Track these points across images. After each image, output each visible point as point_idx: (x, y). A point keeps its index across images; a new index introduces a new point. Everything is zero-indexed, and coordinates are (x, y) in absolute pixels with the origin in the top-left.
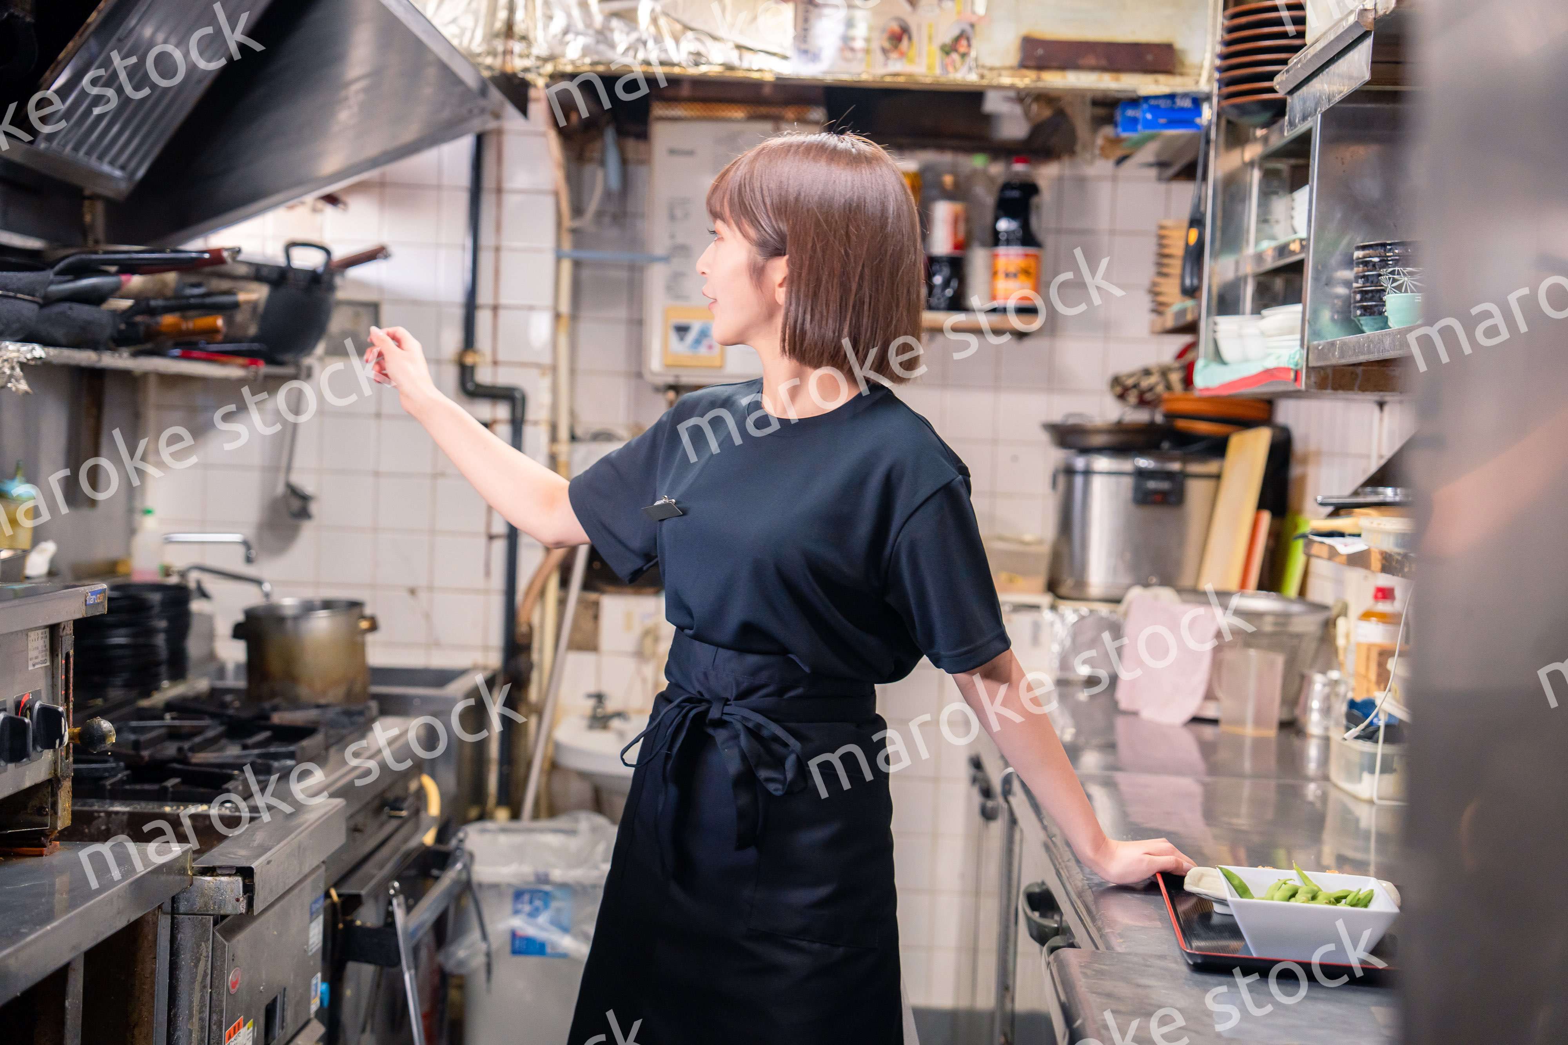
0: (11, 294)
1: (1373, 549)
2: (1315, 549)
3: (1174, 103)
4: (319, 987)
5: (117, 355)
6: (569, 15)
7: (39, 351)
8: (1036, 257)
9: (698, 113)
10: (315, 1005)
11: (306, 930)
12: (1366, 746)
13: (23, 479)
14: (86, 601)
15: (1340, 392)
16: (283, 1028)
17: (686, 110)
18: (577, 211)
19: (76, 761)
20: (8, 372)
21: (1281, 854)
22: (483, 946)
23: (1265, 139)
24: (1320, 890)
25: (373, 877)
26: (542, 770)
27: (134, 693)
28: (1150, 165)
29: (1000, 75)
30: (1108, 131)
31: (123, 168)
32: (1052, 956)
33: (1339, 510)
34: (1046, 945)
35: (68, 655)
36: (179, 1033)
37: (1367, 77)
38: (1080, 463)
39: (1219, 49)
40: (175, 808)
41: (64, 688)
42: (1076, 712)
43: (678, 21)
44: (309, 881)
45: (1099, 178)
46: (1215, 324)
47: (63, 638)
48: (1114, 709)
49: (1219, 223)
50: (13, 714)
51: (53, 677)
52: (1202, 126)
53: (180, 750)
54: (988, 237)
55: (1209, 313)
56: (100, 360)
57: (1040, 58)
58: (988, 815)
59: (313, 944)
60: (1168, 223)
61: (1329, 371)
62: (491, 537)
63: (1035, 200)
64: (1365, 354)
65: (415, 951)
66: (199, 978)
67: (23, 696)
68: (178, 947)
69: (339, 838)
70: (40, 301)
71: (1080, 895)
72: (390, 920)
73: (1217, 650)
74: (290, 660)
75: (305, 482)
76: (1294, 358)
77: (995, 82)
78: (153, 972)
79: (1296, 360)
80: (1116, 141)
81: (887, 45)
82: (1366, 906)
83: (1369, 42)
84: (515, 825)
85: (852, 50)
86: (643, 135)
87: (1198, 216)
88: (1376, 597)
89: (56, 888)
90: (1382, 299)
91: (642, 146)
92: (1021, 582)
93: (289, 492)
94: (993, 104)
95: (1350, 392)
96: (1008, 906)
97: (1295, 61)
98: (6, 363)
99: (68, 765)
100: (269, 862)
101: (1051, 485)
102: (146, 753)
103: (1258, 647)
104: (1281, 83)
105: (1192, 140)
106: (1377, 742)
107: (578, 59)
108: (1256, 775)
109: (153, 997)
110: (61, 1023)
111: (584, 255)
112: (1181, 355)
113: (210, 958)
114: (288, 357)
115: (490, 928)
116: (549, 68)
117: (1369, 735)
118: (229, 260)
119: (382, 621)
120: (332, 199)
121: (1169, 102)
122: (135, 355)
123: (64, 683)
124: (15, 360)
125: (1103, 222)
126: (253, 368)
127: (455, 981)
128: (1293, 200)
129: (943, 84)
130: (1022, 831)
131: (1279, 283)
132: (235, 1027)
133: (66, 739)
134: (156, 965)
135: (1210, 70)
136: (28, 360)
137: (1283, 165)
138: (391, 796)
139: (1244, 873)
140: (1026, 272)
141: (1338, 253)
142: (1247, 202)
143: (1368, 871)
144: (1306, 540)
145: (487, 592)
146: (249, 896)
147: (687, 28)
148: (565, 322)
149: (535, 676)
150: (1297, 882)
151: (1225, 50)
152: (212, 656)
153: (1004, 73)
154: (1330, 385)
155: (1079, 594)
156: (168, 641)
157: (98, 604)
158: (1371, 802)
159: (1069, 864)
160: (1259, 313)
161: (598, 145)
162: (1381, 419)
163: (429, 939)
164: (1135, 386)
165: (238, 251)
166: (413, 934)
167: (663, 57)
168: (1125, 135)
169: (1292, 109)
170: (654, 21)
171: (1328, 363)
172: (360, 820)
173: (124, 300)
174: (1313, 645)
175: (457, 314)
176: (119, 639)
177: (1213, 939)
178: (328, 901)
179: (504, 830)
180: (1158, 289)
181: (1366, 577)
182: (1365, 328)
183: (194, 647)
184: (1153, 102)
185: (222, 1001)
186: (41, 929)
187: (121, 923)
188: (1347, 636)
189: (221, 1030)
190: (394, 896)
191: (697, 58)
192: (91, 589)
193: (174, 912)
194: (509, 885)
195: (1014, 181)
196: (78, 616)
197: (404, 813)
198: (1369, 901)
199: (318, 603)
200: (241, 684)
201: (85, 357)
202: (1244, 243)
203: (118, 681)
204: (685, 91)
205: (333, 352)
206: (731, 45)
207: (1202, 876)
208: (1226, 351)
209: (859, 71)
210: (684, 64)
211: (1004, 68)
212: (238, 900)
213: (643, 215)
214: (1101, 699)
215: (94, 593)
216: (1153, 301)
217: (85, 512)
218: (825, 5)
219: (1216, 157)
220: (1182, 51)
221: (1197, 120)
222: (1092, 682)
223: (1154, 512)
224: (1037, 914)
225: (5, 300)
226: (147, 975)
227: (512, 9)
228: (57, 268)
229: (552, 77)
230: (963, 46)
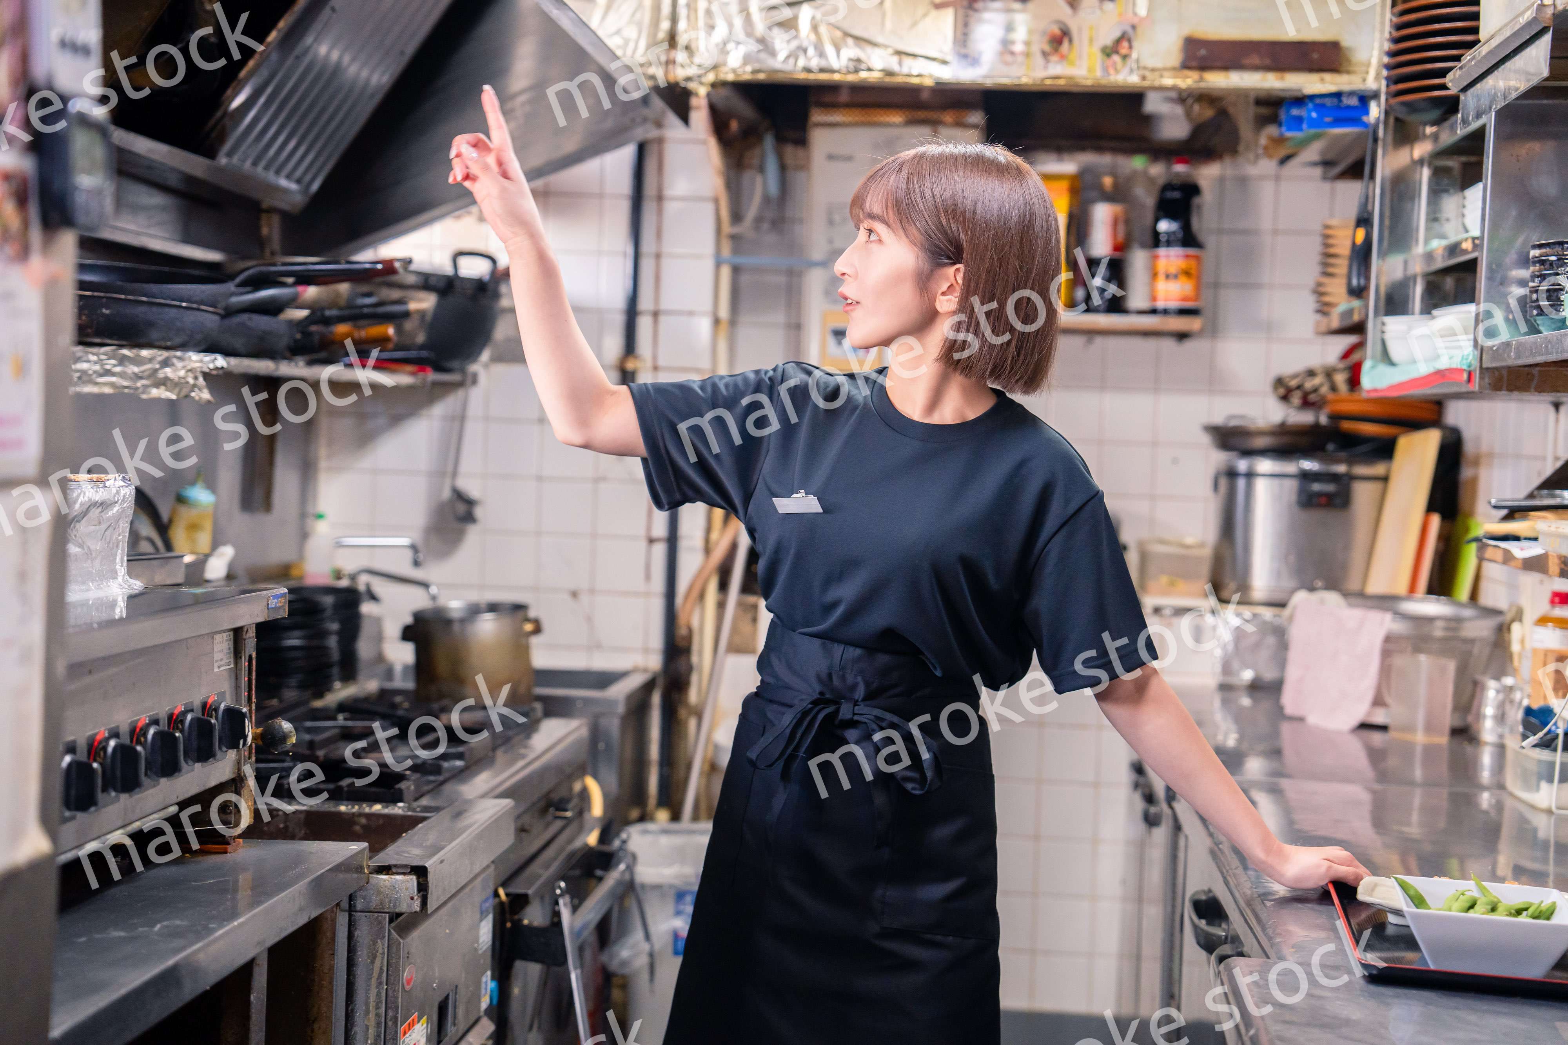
0: (195, 306)
1: (1550, 553)
2: (1489, 553)
3: (1340, 101)
4: (488, 984)
5: (293, 364)
6: (730, 24)
7: (220, 361)
8: (1197, 258)
9: (856, 119)
10: (485, 1003)
11: (476, 927)
12: (1544, 755)
13: (204, 486)
14: (268, 604)
15: (1516, 393)
16: (454, 1024)
17: (844, 115)
18: (736, 217)
19: (257, 761)
20: (192, 381)
21: (1454, 864)
22: (646, 947)
23: (1435, 137)
24: (1500, 902)
25: (540, 876)
26: (701, 773)
27: (308, 693)
28: (1315, 164)
29: (1162, 76)
30: (1272, 130)
31: (298, 181)
32: (1222, 965)
33: (1513, 513)
34: (1214, 954)
35: (250, 657)
36: (356, 1028)
37: (1546, 73)
38: (1242, 465)
39: (1387, 46)
40: (350, 807)
41: (247, 689)
42: (1240, 718)
43: (838, 28)
44: (479, 880)
45: (1262, 178)
46: (1383, 324)
47: (246, 641)
48: (1279, 714)
49: (1387, 222)
50: (200, 716)
51: (237, 679)
52: (1370, 124)
54: (1148, 238)
55: (1376, 314)
56: (277, 369)
57: (1203, 58)
58: (1151, 821)
59: (483, 942)
60: (1333, 222)
61: (1505, 373)
62: (651, 541)
63: (1196, 201)
64: (1542, 355)
65: (581, 949)
66: (376, 974)
67: (209, 697)
68: (355, 944)
69: (507, 839)
70: (221, 312)
71: (1249, 904)
72: (556, 920)
73: (1386, 653)
74: (457, 661)
75: (471, 487)
76: (1467, 359)
77: (1157, 83)
78: (331, 968)
79: (1469, 361)
80: (1280, 141)
81: (1047, 48)
82: (1548, 918)
83: (1547, 38)
84: (675, 826)
85: (1012, 53)
86: (802, 141)
87: (1366, 215)
88: (1552, 602)
89: (240, 884)
90: (1559, 298)
91: (800, 152)
92: (1182, 585)
93: (455, 496)
94: (1153, 105)
95: (1525, 393)
96: (1173, 913)
97: (1469, 58)
98: (190, 374)
99: (251, 765)
100: (442, 862)
101: (1212, 488)
102: (320, 753)
103: (1428, 652)
104: (1453, 81)
105: (1358, 139)
106: (1555, 750)
107: (740, 67)
108: (1429, 784)
109: (332, 993)
110: (246, 1017)
111: (741, 260)
112: (1346, 355)
113: (386, 956)
114: (455, 364)
115: (652, 929)
116: (711, 77)
117: (1548, 744)
118: (401, 270)
119: (546, 625)
121: (1335, 100)
122: (311, 363)
123: (247, 684)
124: (199, 370)
125: (1266, 223)
126: (421, 375)
127: (615, 981)
128: (1464, 198)
129: (1104, 86)
130: (1186, 837)
131: (1449, 282)
132: (409, 1024)
133: (249, 740)
134: (334, 961)
135: (1379, 67)
136: (211, 370)
137: (1454, 163)
138: (555, 796)
139: (1420, 883)
140: (1187, 273)
141: (1513, 251)
142: (1417, 200)
143: (1547, 882)
144: (1480, 544)
145: (647, 594)
146: (423, 895)
147: (847, 34)
148: (724, 327)
149: (694, 678)
150: (1475, 894)
151: (1394, 47)
152: (380, 658)
153: (1166, 74)
154: (1505, 386)
155: (1242, 597)
156: (340, 642)
157: (280, 607)
158: (1549, 812)
159: (1237, 871)
160: (1429, 313)
161: (757, 151)
162: (1557, 420)
163: (593, 939)
164: (1299, 387)
165: (408, 262)
166: (578, 934)
167: (823, 64)
168: (1289, 134)
169: (1465, 105)
170: (815, 28)
171: (1504, 364)
172: (526, 819)
173: (298, 310)
174: (1487, 651)
175: (619, 320)
176: (293, 641)
177: (1389, 950)
178: (497, 900)
179: (665, 832)
180: (1322, 289)
181: (1541, 582)
182: (1541, 328)
183: (364, 649)
184: (1318, 101)
185: (397, 998)
186: (228, 924)
187: (302, 920)
188: (1522, 642)
189: (397, 1025)
190: (561, 895)
191: (857, 64)
192: (273, 593)
193: (351, 909)
194: (671, 886)
195: (1175, 182)
196: (260, 619)
197: (569, 814)
198: (1552, 913)
199: (483, 606)
200: (410, 685)
201: (263, 366)
202: (1414, 243)
203: (293, 681)
204: (844, 97)
205: (497, 359)
206: (890, 51)
207: (1376, 885)
208: (1396, 351)
209: (1019, 74)
210: (844, 70)
211: (1165, 69)
212: (412, 898)
213: (801, 221)
214: (1266, 705)
215: (275, 597)
216: (1318, 302)
217: (261, 518)
218: (986, 9)
219: (1384, 155)
220: (1349, 49)
221: (1365, 118)
222: (1255, 687)
223: (1317, 515)
224: (1203, 922)
225: (189, 312)
226: (326, 971)
227: (674, 19)
228: (238, 280)
229: (714, 85)
230: (1124, 48)
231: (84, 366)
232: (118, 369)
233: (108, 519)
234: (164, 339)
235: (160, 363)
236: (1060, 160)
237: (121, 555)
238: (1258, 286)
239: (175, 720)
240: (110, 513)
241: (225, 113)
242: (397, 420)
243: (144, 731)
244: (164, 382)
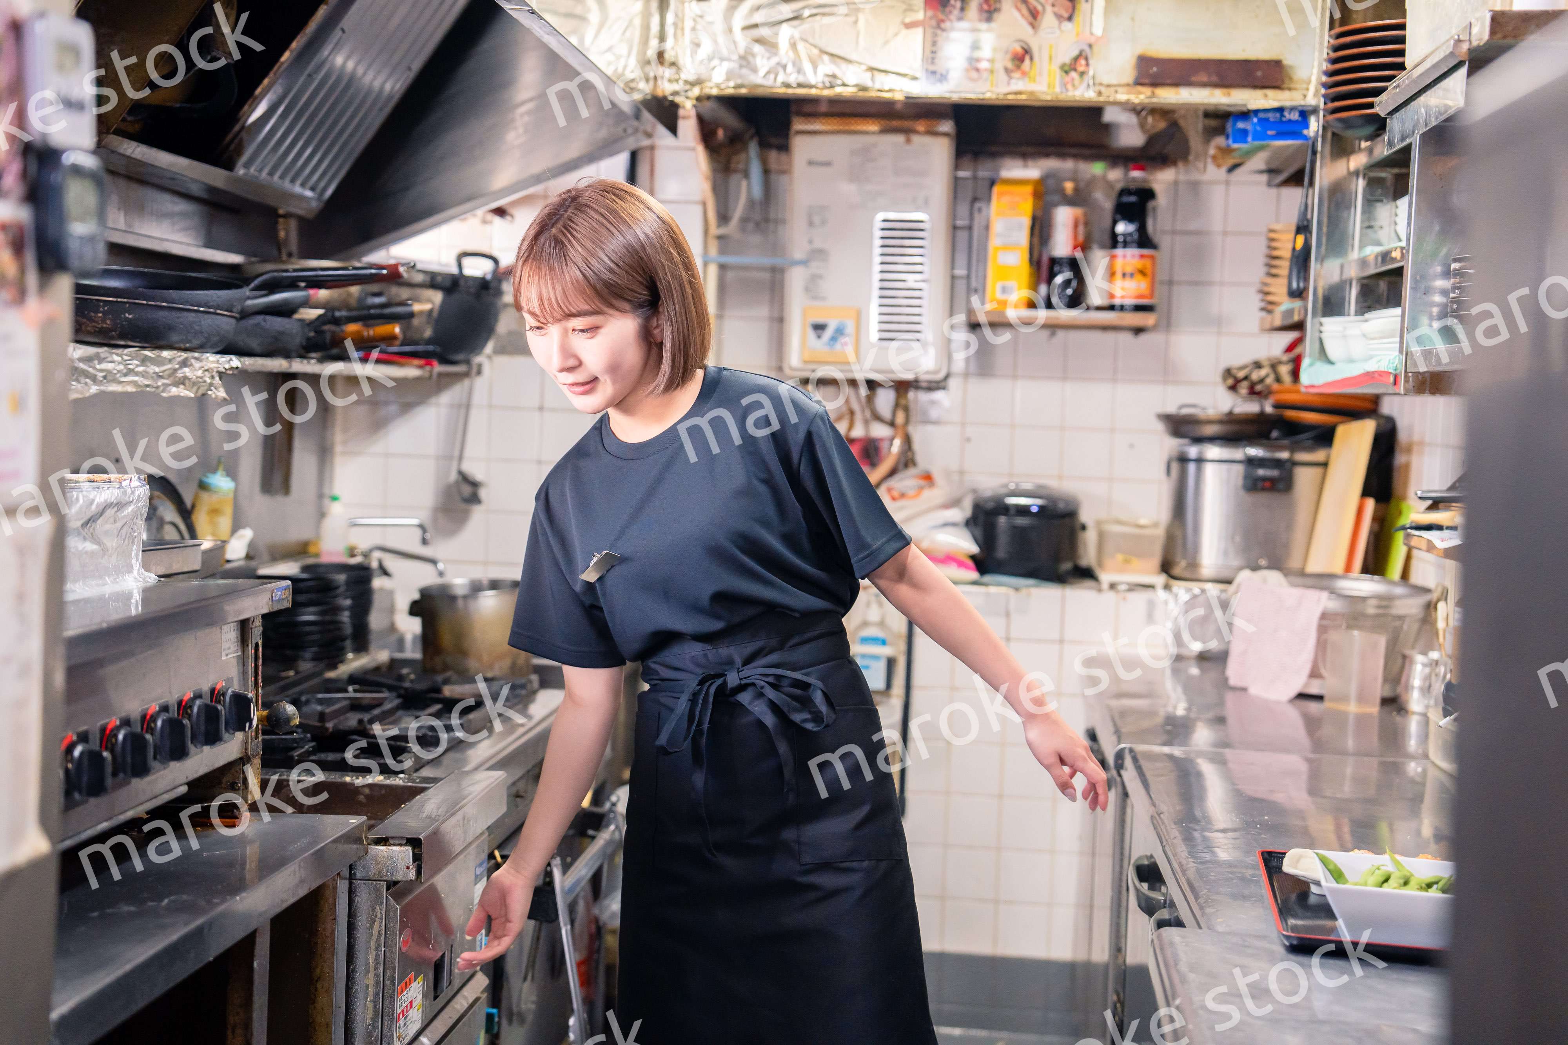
0: (212, 310)
2: (1414, 542)
3: (1282, 116)
5: (305, 361)
6: (715, 42)
7: (236, 362)
8: (1152, 257)
9: (835, 128)
11: (471, 891)
13: (224, 473)
14: (271, 598)
15: (1438, 395)
16: (450, 981)
17: (823, 124)
18: (723, 218)
19: (264, 740)
20: (208, 381)
23: (1370, 151)
24: (1412, 875)
27: (321, 666)
28: (1261, 172)
29: (1116, 92)
30: (1220, 141)
31: (312, 189)
32: (1162, 930)
33: (1436, 504)
34: (1154, 918)
35: (257, 644)
36: (356, 987)
37: (1462, 103)
38: (1193, 451)
39: (1325, 66)
40: (354, 778)
41: (253, 675)
42: (1189, 687)
43: (815, 46)
44: (474, 846)
45: (1213, 183)
46: (1321, 324)
47: (253, 630)
48: (1223, 684)
49: (1325, 229)
50: (208, 702)
51: (244, 666)
52: (1310, 137)
53: (360, 721)
54: (1107, 238)
55: (1314, 314)
56: (290, 366)
57: (1154, 75)
60: (1277, 226)
61: (1427, 377)
63: (1151, 204)
65: (572, 908)
66: (374, 938)
67: (217, 683)
68: (356, 910)
69: (500, 807)
70: (237, 315)
71: (1185, 873)
73: (1322, 629)
74: (461, 634)
75: (475, 469)
76: (1393, 363)
77: (1111, 99)
78: (333, 932)
79: (1395, 365)
80: (1226, 151)
81: (1010, 65)
83: (1463, 71)
85: (977, 70)
86: (784, 147)
87: (1305, 223)
89: (247, 857)
91: (783, 157)
92: (1136, 563)
93: (460, 478)
94: (1110, 116)
97: (1394, 85)
98: (207, 373)
99: (256, 745)
100: (436, 832)
101: (1165, 471)
102: (330, 725)
103: (1361, 628)
104: (1382, 105)
105: (1299, 150)
107: (723, 83)
108: (1361, 753)
109: (333, 955)
110: (250, 982)
111: (728, 259)
112: (1290, 348)
113: (384, 921)
114: (460, 357)
116: (696, 92)
118: (406, 272)
120: (500, 212)
121: (1278, 115)
122: (321, 360)
123: (253, 670)
124: (215, 370)
125: (1217, 225)
126: (428, 367)
128: (1397, 207)
129: (1062, 101)
130: (1132, 804)
131: (1383, 285)
132: (406, 982)
133: (255, 723)
134: (335, 926)
135: (1318, 85)
136: (226, 370)
137: (1386, 174)
139: (1339, 857)
140: (1142, 272)
141: (1436, 264)
142: (1352, 208)
144: (1406, 533)
146: (418, 864)
147: (822, 52)
150: (1390, 868)
152: (392, 629)
153: (1120, 89)
154: (1428, 389)
155: (1192, 576)
156: (352, 617)
157: (283, 599)
159: (1174, 841)
160: (1363, 315)
161: (742, 156)
163: (585, 893)
164: (1246, 378)
165: (413, 264)
166: (571, 890)
167: (801, 79)
168: (1235, 146)
169: (1392, 127)
170: (793, 46)
172: (521, 785)
173: (314, 310)
174: (1416, 626)
177: (1309, 920)
178: (492, 863)
180: (1266, 289)
183: (376, 620)
184: (1262, 115)
185: (394, 959)
187: (303, 892)
188: (1447, 620)
189: (394, 984)
191: (833, 80)
192: (276, 585)
193: (351, 878)
195: (1131, 187)
196: (265, 610)
199: (485, 582)
200: (417, 655)
201: (277, 364)
202: (1350, 249)
203: (308, 654)
205: (501, 350)
206: (864, 67)
207: (1301, 857)
208: (1332, 350)
209: (983, 90)
210: (820, 85)
211: (1119, 85)
212: (408, 868)
213: (784, 222)
214: (1213, 675)
215: (279, 589)
216: (1263, 300)
217: (280, 499)
218: (952, 29)
219: (1321, 168)
220: (1291, 67)
221: (1305, 132)
222: (1203, 658)
223: (1263, 498)
224: (1145, 885)
225: (206, 316)
226: (328, 934)
227: (662, 38)
228: (252, 285)
229: (698, 99)
230: (1081, 65)
231: (110, 366)
232: (140, 369)
233: (125, 516)
234: (182, 341)
235: (179, 363)
236: (1025, 166)
237: (136, 551)
238: (1210, 284)
239: (184, 707)
240: (126, 512)
241: (243, 128)
242: (407, 408)
243: (154, 718)
244: (182, 382)
